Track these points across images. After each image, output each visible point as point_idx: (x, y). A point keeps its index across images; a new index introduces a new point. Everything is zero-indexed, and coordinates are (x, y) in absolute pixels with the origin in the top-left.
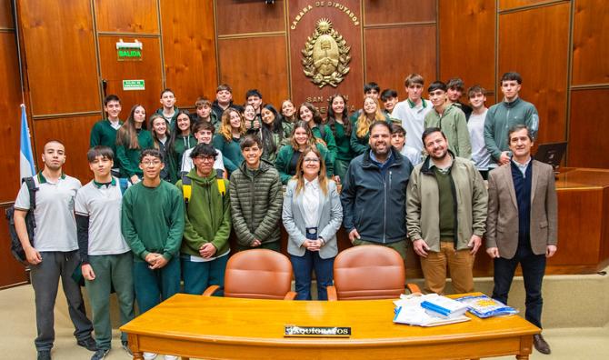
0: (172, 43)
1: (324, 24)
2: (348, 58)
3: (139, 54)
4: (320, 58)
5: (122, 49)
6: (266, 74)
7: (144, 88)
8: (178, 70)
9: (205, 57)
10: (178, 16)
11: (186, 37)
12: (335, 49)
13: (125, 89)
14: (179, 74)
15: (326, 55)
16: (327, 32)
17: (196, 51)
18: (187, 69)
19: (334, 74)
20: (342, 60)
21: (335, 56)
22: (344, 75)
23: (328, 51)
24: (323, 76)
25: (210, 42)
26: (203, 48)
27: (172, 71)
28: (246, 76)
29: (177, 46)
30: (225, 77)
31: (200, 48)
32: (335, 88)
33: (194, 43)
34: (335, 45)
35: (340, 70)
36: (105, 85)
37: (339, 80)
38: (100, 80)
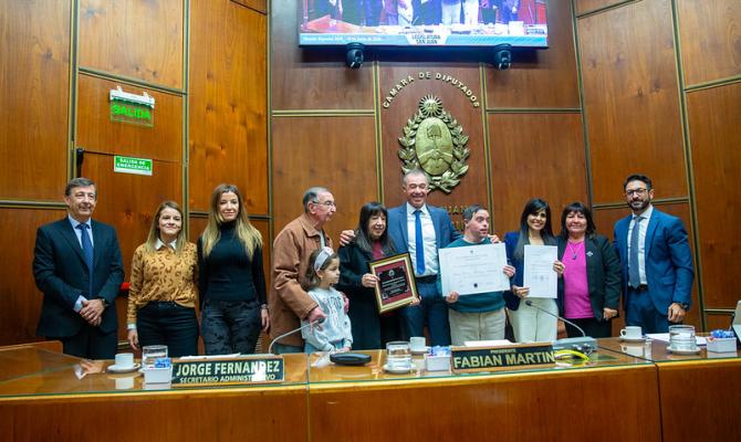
0: (203, 108)
1: (431, 103)
2: (466, 151)
3: (147, 114)
4: (428, 149)
5: (120, 101)
6: (345, 171)
7: (150, 173)
8: (209, 152)
9: (251, 139)
10: (214, 72)
11: (225, 105)
12: (446, 137)
13: (117, 169)
14: (210, 158)
15: (435, 146)
16: (436, 114)
17: (239, 127)
18: (224, 152)
19: (447, 174)
20: (457, 153)
21: (447, 149)
22: (461, 176)
23: (438, 140)
24: (431, 176)
25: (259, 117)
26: (251, 125)
27: (201, 152)
28: (312, 171)
29: (212, 115)
30: (280, 173)
31: (244, 124)
32: (447, 194)
33: (238, 115)
34: (446, 132)
35: (454, 168)
36: (80, 157)
37: (454, 183)
38: (73, 147)
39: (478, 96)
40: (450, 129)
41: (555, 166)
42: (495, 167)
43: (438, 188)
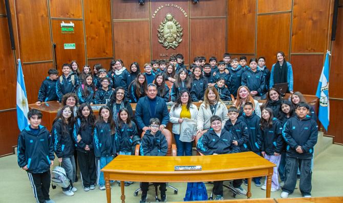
0: (89, 23)
1: (169, 16)
2: (181, 34)
3: (72, 29)
4: (167, 33)
5: (64, 27)
6: (139, 41)
7: (75, 48)
8: (93, 38)
9: (106, 31)
10: (92, 9)
11: (97, 20)
12: (174, 29)
13: (65, 48)
14: (93, 40)
15: (170, 32)
16: (171, 20)
17: (102, 28)
18: (97, 37)
19: (174, 42)
20: (178, 35)
21: (175, 33)
22: (179, 43)
23: (171, 30)
24: (169, 43)
25: (109, 23)
26: (105, 26)
27: (89, 39)
28: (128, 42)
29: (92, 25)
30: (117, 42)
31: (103, 26)
32: (174, 49)
33: (100, 23)
34: (175, 27)
35: (177, 40)
36: (55, 46)
37: (177, 45)
38: (52, 43)
39: (187, 13)
40: (176, 25)
41: (214, 39)
42: (192, 40)
43: (171, 47)
